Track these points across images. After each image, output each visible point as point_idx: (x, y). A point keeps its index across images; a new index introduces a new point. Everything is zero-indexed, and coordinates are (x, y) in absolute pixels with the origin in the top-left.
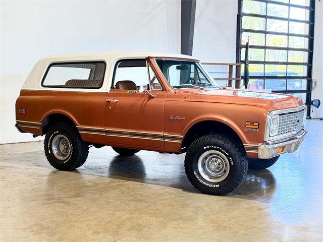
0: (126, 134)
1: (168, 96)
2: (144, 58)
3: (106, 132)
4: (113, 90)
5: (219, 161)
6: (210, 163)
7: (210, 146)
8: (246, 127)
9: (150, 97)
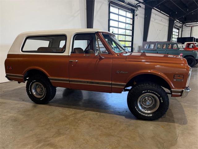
1: (113, 58)
2: (94, 33)
3: (70, 81)
4: (73, 54)
5: (150, 99)
6: (143, 100)
7: (147, 90)
8: (174, 78)
9: (101, 59)
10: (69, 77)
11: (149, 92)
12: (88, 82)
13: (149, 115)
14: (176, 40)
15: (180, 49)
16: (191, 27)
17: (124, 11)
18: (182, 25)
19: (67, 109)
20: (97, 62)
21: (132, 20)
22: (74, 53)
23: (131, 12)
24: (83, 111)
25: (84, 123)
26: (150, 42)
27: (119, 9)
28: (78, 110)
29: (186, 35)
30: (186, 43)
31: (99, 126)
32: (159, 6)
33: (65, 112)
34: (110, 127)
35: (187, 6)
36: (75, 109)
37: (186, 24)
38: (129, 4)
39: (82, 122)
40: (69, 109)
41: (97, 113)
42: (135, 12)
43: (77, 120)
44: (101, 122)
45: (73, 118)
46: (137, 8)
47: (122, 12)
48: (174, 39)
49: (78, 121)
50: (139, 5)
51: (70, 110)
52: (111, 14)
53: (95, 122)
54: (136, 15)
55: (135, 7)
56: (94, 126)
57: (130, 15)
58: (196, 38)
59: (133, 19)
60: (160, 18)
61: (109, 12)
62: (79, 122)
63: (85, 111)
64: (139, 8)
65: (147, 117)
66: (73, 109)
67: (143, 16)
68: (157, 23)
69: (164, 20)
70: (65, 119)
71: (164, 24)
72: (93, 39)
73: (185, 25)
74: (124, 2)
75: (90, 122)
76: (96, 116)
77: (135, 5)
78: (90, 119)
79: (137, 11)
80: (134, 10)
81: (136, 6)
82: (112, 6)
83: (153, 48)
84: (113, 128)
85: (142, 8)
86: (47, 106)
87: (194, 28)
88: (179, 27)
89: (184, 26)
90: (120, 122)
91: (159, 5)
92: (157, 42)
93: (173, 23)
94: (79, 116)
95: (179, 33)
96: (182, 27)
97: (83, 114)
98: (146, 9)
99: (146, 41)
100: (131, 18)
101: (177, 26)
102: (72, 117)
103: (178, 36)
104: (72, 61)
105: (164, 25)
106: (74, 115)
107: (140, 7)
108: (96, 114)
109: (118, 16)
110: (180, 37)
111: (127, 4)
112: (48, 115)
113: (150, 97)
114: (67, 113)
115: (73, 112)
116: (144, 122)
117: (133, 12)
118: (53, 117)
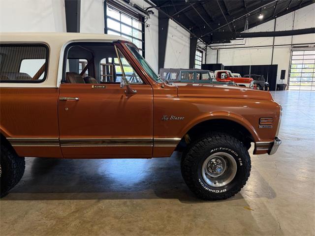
0: (97, 142)
1: (153, 92)
2: (112, 42)
3: (60, 142)
4: (64, 84)
5: (220, 161)
6: (209, 165)
7: (218, 148)
8: (259, 123)
9: (130, 93)
10: (59, 135)
11: (222, 151)
12: (103, 142)
13: (222, 191)
14: (200, 68)
15: (213, 80)
16: (216, 50)
17: (129, 17)
18: (206, 47)
19: (56, 202)
20: (123, 100)
21: (141, 33)
22: (66, 82)
23: (140, 20)
24: (95, 201)
25: (107, 228)
26: (171, 69)
27: (120, 12)
28: (83, 202)
29: (212, 61)
30: (216, 72)
31: (140, 229)
32: (178, 16)
33: (55, 210)
34: (163, 226)
35: (214, 19)
36: (74, 199)
37: (211, 45)
38: (136, 7)
39: (101, 228)
40: (62, 201)
41: (125, 200)
42: (145, 20)
43: (88, 226)
44: (142, 220)
45: (78, 221)
46: (148, 15)
47: (126, 19)
48: (198, 67)
49: (92, 226)
50: (151, 11)
51: (64, 204)
52: (108, 20)
53: (130, 222)
54: (147, 26)
55: (145, 13)
56: (130, 231)
57: (137, 25)
58: (224, 65)
59: (143, 31)
60: (179, 34)
61: (106, 17)
62: (95, 228)
63: (99, 201)
64: (151, 15)
65: (219, 193)
66: (72, 201)
67: (157, 28)
68: (175, 40)
69: (184, 37)
70: (61, 226)
71: (184, 43)
72: (93, 57)
73: (210, 47)
74: (128, 2)
75: (119, 225)
76: (124, 208)
77: (145, 9)
78: (116, 217)
79: (147, 19)
80: (144, 17)
81: (147, 12)
82: (110, 7)
83: (175, 78)
84: (169, 228)
85: (155, 16)
86: (6, 202)
87: (221, 51)
88: (203, 49)
89: (208, 48)
90: (176, 212)
91: (178, 14)
92: (181, 69)
93: (196, 43)
94: (89, 213)
95: (202, 57)
96: (206, 50)
97: (95, 208)
98: (160, 18)
99: (163, 67)
100: (139, 30)
101: (200, 47)
102: (76, 219)
103: (202, 61)
104: (66, 100)
105: (185, 45)
106: (77, 215)
107: (153, 13)
108: (125, 203)
109: (119, 24)
110: (204, 63)
111: (134, 7)
112: (13, 224)
113: (219, 158)
114: (61, 213)
115: (73, 208)
116: (215, 204)
117: (142, 19)
118: (29, 229)
